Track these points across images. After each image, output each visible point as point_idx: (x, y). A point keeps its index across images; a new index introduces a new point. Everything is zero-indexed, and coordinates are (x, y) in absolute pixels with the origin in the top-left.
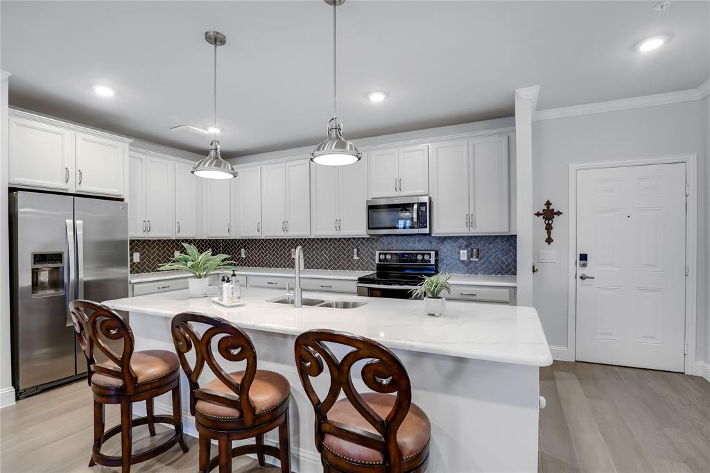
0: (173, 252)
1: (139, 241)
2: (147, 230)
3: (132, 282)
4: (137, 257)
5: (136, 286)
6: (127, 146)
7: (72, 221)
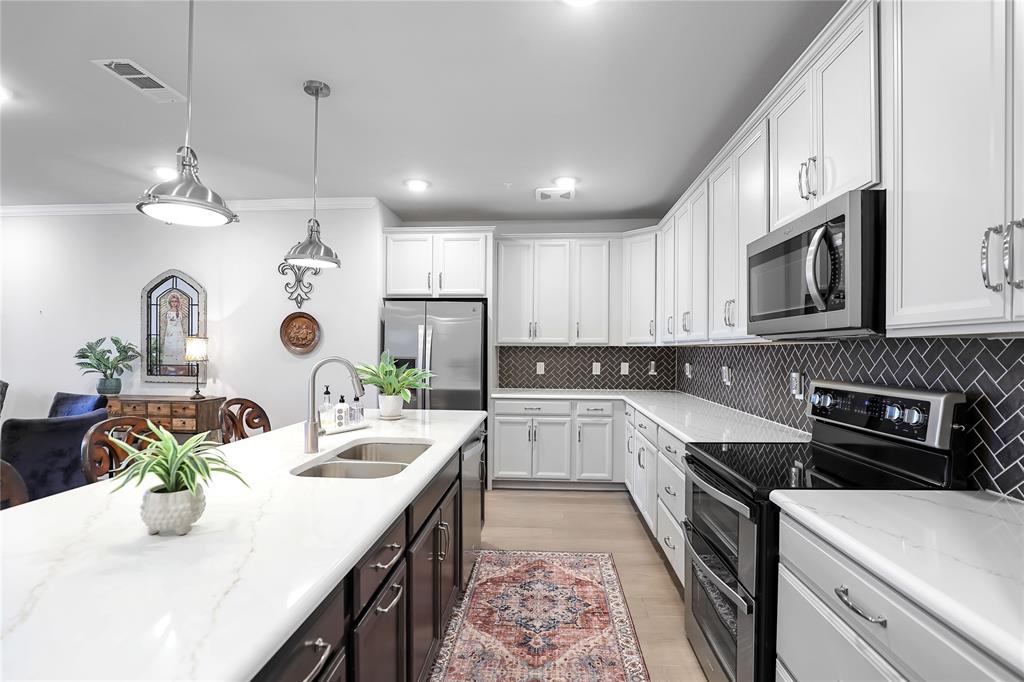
0: (591, 365)
1: (544, 348)
2: (533, 333)
3: (493, 396)
4: (541, 368)
5: (497, 402)
6: (490, 236)
7: (423, 326)
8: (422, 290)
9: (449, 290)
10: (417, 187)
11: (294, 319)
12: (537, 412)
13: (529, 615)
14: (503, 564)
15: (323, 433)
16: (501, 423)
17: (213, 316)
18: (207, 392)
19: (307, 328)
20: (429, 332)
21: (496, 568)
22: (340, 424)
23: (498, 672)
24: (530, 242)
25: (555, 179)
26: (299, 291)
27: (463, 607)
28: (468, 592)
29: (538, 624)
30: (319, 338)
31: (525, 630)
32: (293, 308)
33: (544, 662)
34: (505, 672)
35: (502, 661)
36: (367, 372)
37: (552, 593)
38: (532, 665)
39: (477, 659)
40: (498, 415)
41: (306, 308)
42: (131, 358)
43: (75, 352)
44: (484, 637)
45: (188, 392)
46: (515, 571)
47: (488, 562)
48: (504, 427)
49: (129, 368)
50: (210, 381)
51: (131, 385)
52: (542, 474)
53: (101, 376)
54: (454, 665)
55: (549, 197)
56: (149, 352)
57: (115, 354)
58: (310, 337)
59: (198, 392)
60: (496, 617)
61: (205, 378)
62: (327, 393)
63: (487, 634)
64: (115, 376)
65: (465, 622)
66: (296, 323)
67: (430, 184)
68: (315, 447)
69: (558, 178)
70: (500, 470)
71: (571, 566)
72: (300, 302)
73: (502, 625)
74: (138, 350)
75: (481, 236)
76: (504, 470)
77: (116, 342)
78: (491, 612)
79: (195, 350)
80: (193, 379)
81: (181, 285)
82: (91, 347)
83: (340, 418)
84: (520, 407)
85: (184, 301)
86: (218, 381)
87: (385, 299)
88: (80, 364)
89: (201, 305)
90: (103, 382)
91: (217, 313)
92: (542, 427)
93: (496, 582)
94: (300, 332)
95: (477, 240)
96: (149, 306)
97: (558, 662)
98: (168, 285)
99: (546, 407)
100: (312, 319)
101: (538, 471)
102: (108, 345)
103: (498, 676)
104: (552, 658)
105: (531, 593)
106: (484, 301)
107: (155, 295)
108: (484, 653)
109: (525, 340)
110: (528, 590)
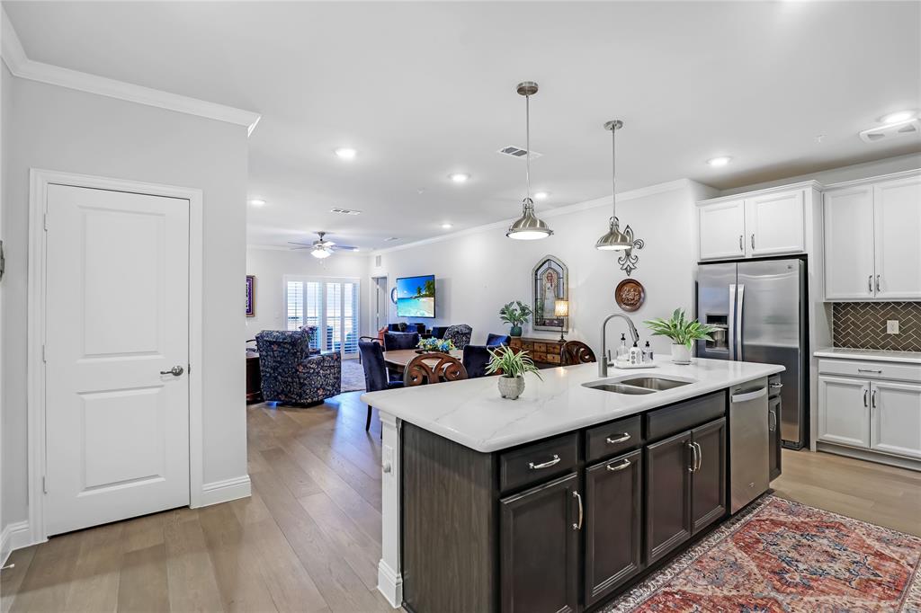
2: (875, 287)
3: (816, 354)
4: (893, 327)
5: (821, 361)
6: (809, 191)
7: (735, 285)
8: (735, 252)
9: (761, 250)
10: (720, 164)
11: (624, 284)
12: (877, 375)
13: (799, 558)
14: (791, 513)
15: (612, 365)
16: (827, 383)
17: (572, 285)
18: (568, 338)
19: (634, 291)
20: (741, 290)
21: (781, 513)
22: (633, 362)
23: (741, 580)
24: (868, 187)
25: (880, 118)
26: (629, 263)
27: (732, 529)
28: (743, 521)
29: (801, 567)
30: (644, 299)
31: (785, 565)
32: (624, 276)
33: (791, 593)
34: (747, 582)
35: (750, 574)
36: (660, 326)
37: (837, 552)
38: (778, 590)
39: (726, 565)
40: (822, 374)
41: (633, 276)
42: (527, 314)
43: (499, 311)
44: (739, 554)
45: (558, 337)
46: (802, 522)
47: (776, 507)
48: (830, 388)
49: (526, 320)
50: (570, 330)
51: (527, 331)
52: (883, 446)
53: (512, 325)
54: (704, 561)
55: (882, 135)
56: (536, 311)
57: (518, 312)
58: (637, 298)
59: (562, 337)
60: (761, 546)
61: (568, 328)
62: (623, 339)
63: (744, 554)
64: (519, 325)
65: (729, 539)
66: (626, 288)
67: (731, 158)
68: (605, 373)
69: (886, 115)
70: (826, 432)
71: (879, 539)
72: (629, 271)
73: (763, 554)
74: (531, 309)
75: (798, 193)
76: (830, 433)
77: (519, 304)
78: (758, 541)
79: (561, 308)
80: (559, 329)
81: (554, 265)
82: (507, 307)
83: (633, 358)
84: (853, 368)
85: (555, 276)
86: (575, 330)
87: (700, 264)
88: (502, 318)
89: (565, 278)
90: (513, 329)
91: (575, 283)
92: (884, 394)
93: (776, 523)
94: (630, 294)
95: (793, 197)
96: (536, 280)
97: (806, 599)
98: (546, 266)
99: (888, 371)
100: (637, 284)
101: (879, 441)
102: (515, 306)
103: (738, 582)
104: (802, 593)
105: (809, 543)
106: (804, 257)
107: (539, 272)
108: (734, 563)
109: (863, 295)
110: (808, 540)
